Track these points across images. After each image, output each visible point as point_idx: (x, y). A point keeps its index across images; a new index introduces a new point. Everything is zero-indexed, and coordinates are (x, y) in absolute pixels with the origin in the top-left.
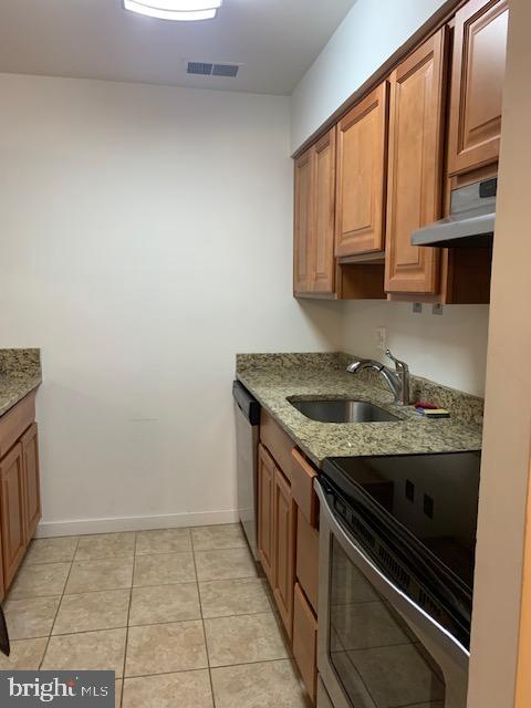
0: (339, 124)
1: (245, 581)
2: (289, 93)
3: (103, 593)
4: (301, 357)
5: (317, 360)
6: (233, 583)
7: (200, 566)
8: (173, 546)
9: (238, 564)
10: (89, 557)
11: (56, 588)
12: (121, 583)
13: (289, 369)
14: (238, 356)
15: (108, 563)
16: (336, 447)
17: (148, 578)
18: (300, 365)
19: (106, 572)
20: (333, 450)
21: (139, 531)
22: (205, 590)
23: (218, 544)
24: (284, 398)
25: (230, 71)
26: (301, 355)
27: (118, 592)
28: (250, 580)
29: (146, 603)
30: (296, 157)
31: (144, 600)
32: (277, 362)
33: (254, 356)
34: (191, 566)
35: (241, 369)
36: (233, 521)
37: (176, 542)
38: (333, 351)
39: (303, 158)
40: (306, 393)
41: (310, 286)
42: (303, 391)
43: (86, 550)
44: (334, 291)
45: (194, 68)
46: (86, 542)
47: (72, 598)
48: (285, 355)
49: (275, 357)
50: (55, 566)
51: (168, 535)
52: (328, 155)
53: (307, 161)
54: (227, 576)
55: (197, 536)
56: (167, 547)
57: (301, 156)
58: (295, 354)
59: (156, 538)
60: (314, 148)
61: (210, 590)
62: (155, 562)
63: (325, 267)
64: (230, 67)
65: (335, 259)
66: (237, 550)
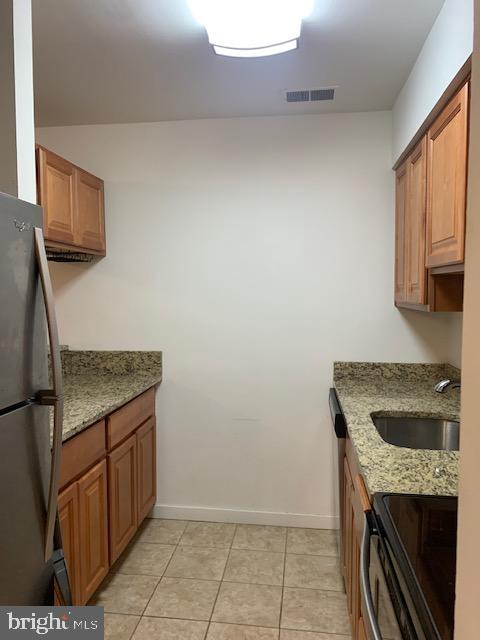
0: (429, 133)
1: (330, 594)
2: (390, 108)
3: (194, 581)
4: (402, 367)
5: (421, 371)
6: (317, 594)
7: (289, 570)
8: (269, 544)
9: (326, 574)
10: (192, 543)
11: (158, 568)
12: (214, 575)
13: (389, 379)
14: (335, 364)
15: (207, 552)
16: (396, 479)
17: (238, 573)
18: (401, 376)
19: (203, 560)
20: (392, 483)
21: (241, 525)
22: (290, 597)
23: (311, 550)
24: (368, 413)
25: (328, 95)
26: (403, 366)
27: (209, 583)
28: (335, 594)
29: (231, 600)
30: (396, 168)
31: (229, 597)
32: (377, 372)
33: (352, 365)
34: (280, 568)
35: (338, 377)
36: (330, 527)
37: (271, 540)
38: (439, 362)
39: (401, 169)
40: (396, 409)
41: (407, 297)
42: (393, 405)
43: (190, 535)
44: (426, 303)
45: (293, 97)
46: (193, 528)
47: (170, 581)
48: (385, 365)
49: (375, 366)
50: (162, 547)
51: (265, 532)
52: (420, 165)
53: (404, 173)
54: (312, 585)
55: (292, 538)
56: (263, 544)
57: (401, 168)
58: (396, 364)
59: (254, 534)
60: (409, 160)
61: (294, 598)
62: (248, 558)
63: (417, 278)
64: (328, 91)
65: (427, 270)
66: (328, 558)
